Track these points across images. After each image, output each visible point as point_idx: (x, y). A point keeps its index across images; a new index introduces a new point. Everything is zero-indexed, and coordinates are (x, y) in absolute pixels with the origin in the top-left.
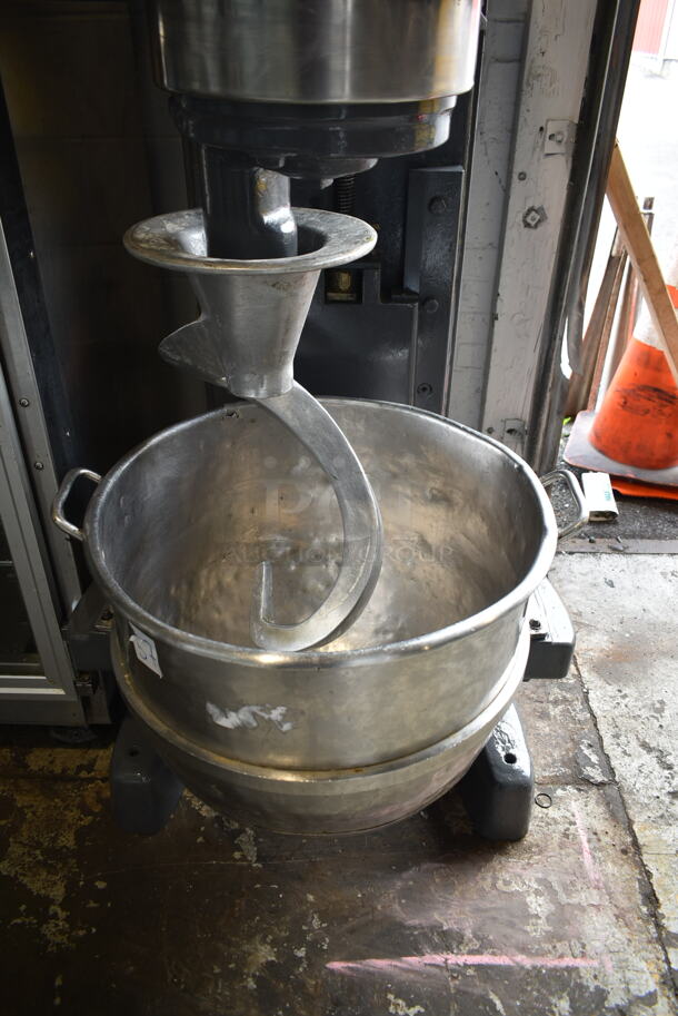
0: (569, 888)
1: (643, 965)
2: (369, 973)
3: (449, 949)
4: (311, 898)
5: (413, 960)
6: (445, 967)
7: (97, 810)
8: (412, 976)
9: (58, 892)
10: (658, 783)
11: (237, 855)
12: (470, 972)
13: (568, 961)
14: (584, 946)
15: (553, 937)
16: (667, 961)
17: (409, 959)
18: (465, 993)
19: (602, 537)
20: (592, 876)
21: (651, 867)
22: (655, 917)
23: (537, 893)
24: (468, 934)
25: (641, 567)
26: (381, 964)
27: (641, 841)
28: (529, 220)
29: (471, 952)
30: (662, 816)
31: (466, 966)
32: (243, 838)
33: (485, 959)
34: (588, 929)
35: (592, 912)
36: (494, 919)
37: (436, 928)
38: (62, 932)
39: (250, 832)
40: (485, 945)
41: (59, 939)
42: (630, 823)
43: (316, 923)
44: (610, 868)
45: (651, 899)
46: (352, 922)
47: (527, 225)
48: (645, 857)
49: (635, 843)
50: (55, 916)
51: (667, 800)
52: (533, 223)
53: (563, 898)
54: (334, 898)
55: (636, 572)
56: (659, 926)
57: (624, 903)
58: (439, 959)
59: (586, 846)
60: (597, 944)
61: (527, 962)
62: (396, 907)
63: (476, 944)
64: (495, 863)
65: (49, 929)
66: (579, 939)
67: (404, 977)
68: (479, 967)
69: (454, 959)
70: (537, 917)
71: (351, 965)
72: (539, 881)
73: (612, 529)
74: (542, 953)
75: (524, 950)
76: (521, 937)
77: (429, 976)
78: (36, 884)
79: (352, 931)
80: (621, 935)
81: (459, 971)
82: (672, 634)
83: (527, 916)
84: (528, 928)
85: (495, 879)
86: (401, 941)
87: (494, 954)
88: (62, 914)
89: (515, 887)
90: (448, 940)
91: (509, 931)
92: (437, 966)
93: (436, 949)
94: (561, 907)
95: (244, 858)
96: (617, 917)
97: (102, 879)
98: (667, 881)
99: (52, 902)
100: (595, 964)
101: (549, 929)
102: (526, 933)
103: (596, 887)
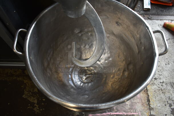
0: (134, 99)
1: (146, 114)
3: (111, 111)
9: (36, 101)
13: (133, 113)
14: (136, 110)
15: (131, 109)
16: (150, 113)
17: (104, 114)
19: (146, 15)
21: (149, 94)
22: (149, 104)
24: (115, 108)
25: (154, 23)
26: (98, 115)
27: (148, 89)
29: (115, 112)
30: (152, 84)
31: (114, 115)
33: (118, 113)
34: (136, 107)
35: (138, 103)
36: (120, 105)
38: (38, 110)
41: (37, 111)
45: (149, 101)
48: (148, 92)
50: (36, 106)
51: (154, 80)
53: (133, 101)
55: (153, 24)
56: (149, 106)
57: (144, 102)
58: (109, 113)
60: (138, 110)
61: (125, 114)
63: (116, 110)
65: (35, 109)
66: (135, 109)
68: (116, 115)
69: (112, 113)
70: (128, 105)
71: (93, 115)
73: (149, 12)
74: (128, 112)
75: (125, 111)
76: (124, 109)
78: (31, 100)
80: (143, 108)
82: (159, 41)
83: (126, 105)
84: (126, 107)
87: (119, 112)
88: (37, 106)
91: (122, 108)
92: (109, 115)
93: (109, 111)
94: (132, 103)
96: (142, 105)
97: (44, 99)
98: (152, 97)
99: (35, 103)
100: (138, 114)
101: (129, 107)
102: (126, 108)
103: (139, 99)
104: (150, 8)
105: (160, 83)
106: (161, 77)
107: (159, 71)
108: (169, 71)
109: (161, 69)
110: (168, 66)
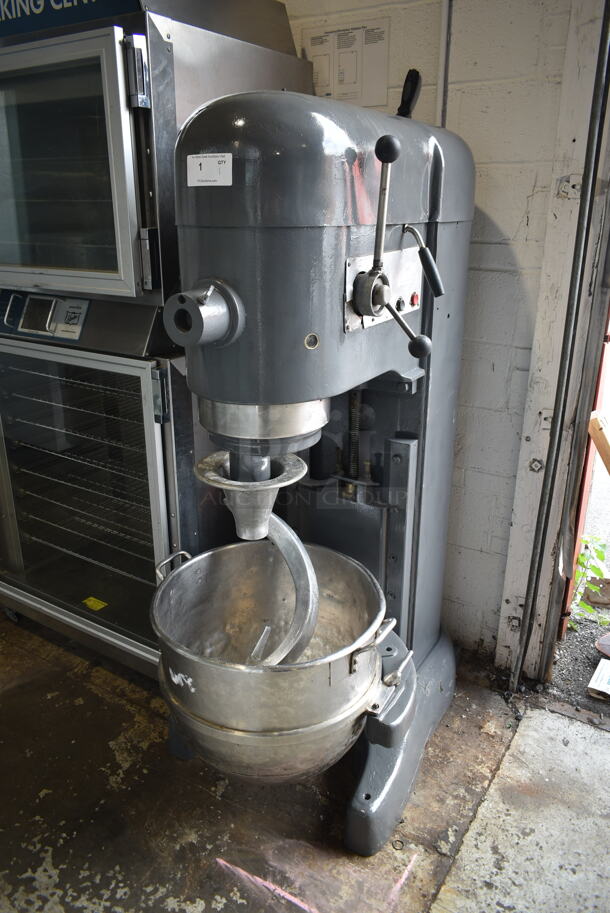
0: (370, 894)
2: (235, 874)
3: (281, 885)
4: (232, 826)
5: (259, 880)
6: (272, 892)
7: (166, 738)
8: (252, 886)
9: (126, 765)
10: (482, 873)
11: (213, 789)
12: (283, 902)
17: (258, 878)
18: (273, 909)
19: (589, 710)
20: (392, 896)
23: (352, 886)
24: (297, 884)
25: (601, 741)
26: (242, 873)
27: (439, 896)
28: (533, 466)
29: (291, 894)
30: (467, 891)
31: (283, 897)
32: (222, 783)
33: (296, 900)
36: (316, 886)
37: (282, 873)
38: (117, 783)
39: (227, 781)
40: (301, 894)
41: (114, 785)
42: (443, 883)
43: (226, 838)
44: (407, 899)
46: (244, 847)
47: (533, 470)
48: (434, 905)
49: (435, 897)
50: (118, 775)
51: (479, 884)
52: (537, 469)
53: (364, 897)
54: (243, 831)
55: (595, 743)
58: (272, 887)
59: (403, 880)
62: (271, 852)
63: (297, 891)
64: (341, 861)
65: (112, 779)
67: (248, 884)
68: (289, 902)
69: (279, 891)
70: (341, 898)
71: (228, 865)
72: (357, 882)
75: (319, 908)
76: (324, 902)
77: (261, 891)
78: (119, 758)
79: (240, 851)
81: (278, 898)
82: (584, 794)
83: (336, 893)
84: (331, 900)
85: (334, 868)
86: (260, 868)
87: (302, 901)
88: (122, 775)
89: (342, 877)
90: (284, 881)
91: (319, 895)
92: (269, 890)
93: (274, 882)
94: (359, 900)
95: (215, 792)
97: (147, 769)
99: (121, 768)
101: (342, 906)
102: (328, 901)
103: (389, 904)
105: (498, 904)
106: (516, 891)
107: (521, 871)
108: (559, 891)
109: (532, 869)
110: (567, 876)
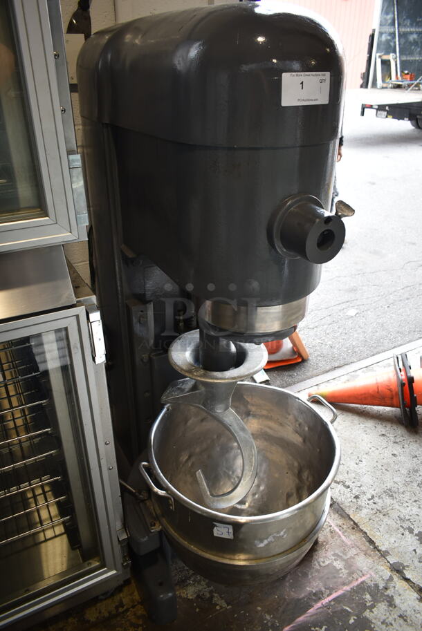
0: (344, 552)
1: (382, 568)
2: (299, 625)
3: (320, 599)
4: (259, 608)
5: (311, 611)
6: (323, 606)
7: (141, 623)
8: (315, 617)
10: (349, 495)
11: (218, 608)
12: (332, 603)
13: (360, 580)
14: (361, 572)
15: (351, 574)
16: (389, 562)
17: (309, 611)
18: (335, 612)
20: (349, 543)
21: (365, 530)
22: (376, 548)
23: (336, 560)
24: (323, 589)
26: (301, 619)
29: (328, 596)
30: (357, 508)
31: (330, 602)
32: (215, 599)
33: (334, 595)
34: (359, 564)
35: (356, 557)
36: (328, 578)
37: (311, 593)
39: (216, 595)
40: (331, 590)
42: (349, 516)
43: (268, 617)
44: (353, 537)
45: (371, 542)
46: (281, 609)
48: (361, 527)
49: (355, 523)
51: (355, 500)
53: (345, 557)
54: (268, 603)
56: (379, 551)
57: (364, 548)
58: (319, 605)
59: (340, 533)
60: (365, 568)
61: (347, 588)
62: (292, 593)
63: (328, 591)
64: (315, 557)
66: (358, 570)
67: (312, 619)
68: (334, 600)
69: (325, 601)
70: (341, 569)
71: (291, 626)
72: (334, 555)
74: (350, 582)
75: (344, 584)
76: (340, 580)
77: (320, 613)
79: (283, 612)
80: (370, 560)
81: (328, 606)
83: (338, 571)
84: (341, 575)
85: (319, 563)
86: (303, 606)
87: (336, 592)
89: (327, 563)
90: (318, 596)
91: (335, 580)
92: (321, 608)
93: (316, 601)
94: (346, 561)
95: (221, 607)
96: (365, 554)
98: (372, 533)
100: (368, 576)
101: (347, 571)
102: (341, 577)
103: (352, 547)
104: (268, 378)
105: (369, 500)
106: (363, 489)
107: (353, 480)
108: (369, 473)
109: (353, 475)
110: (361, 465)
